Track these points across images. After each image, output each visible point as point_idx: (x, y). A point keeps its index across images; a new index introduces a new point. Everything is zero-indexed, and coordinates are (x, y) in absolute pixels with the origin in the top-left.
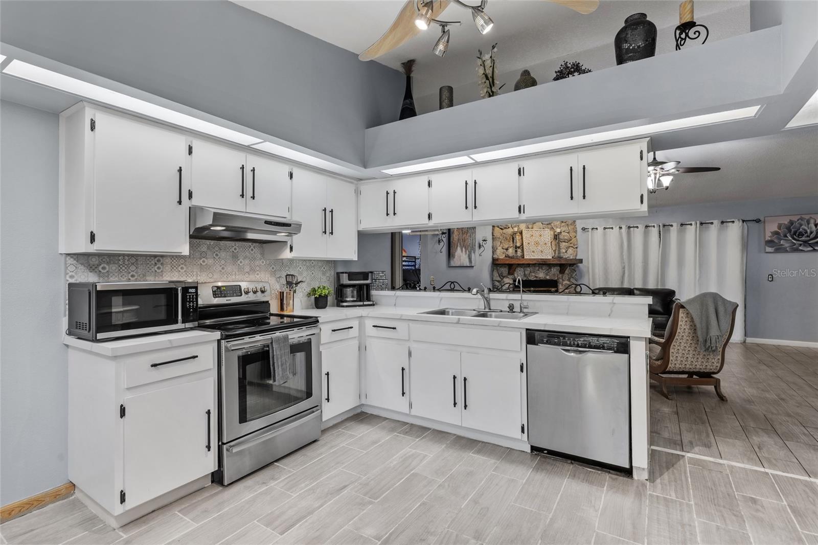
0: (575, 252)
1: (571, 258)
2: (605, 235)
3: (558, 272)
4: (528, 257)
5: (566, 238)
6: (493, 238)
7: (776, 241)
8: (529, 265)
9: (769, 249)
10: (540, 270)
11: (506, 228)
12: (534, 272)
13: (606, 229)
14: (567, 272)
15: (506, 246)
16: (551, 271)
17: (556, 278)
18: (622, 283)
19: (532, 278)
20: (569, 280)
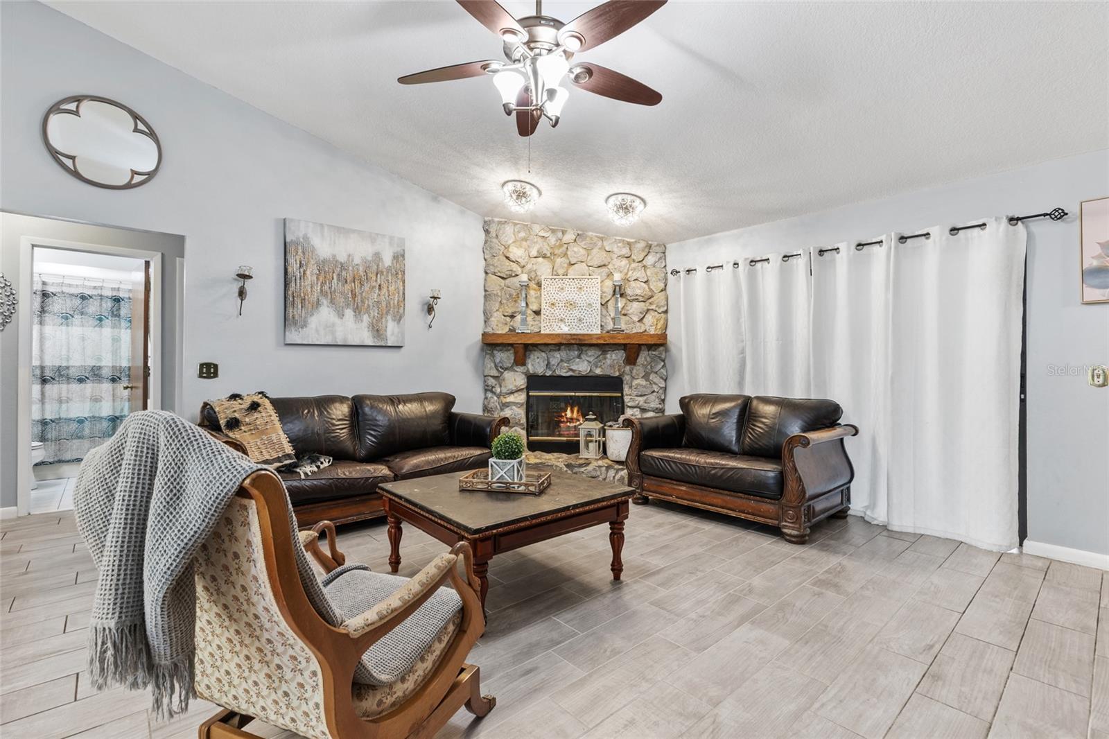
0: (662, 322)
1: (652, 333)
2: (709, 283)
3: (622, 362)
4: (548, 332)
5: (638, 292)
6: (485, 296)
8: (558, 346)
9: (1094, 294)
10: (584, 356)
11: (511, 276)
12: (568, 361)
14: (641, 360)
15: (509, 311)
16: (605, 358)
17: (617, 374)
18: (741, 383)
19: (563, 373)
20: (646, 377)
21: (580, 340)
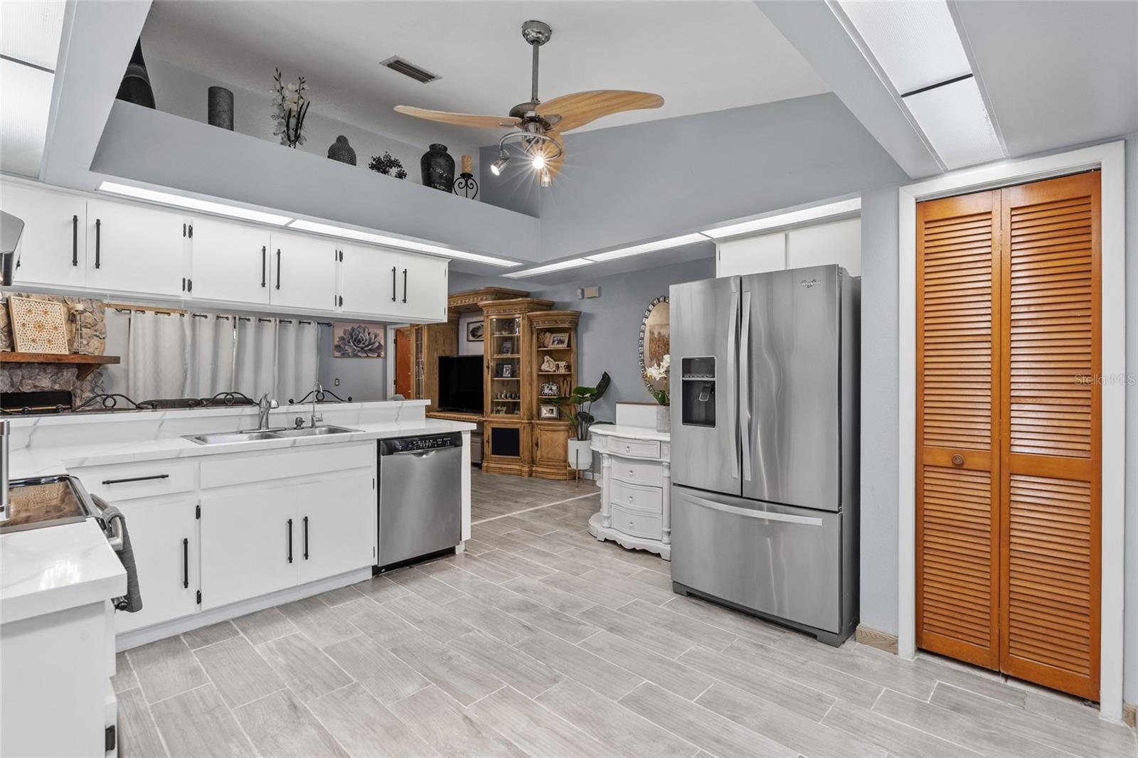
0: (102, 345)
1: (96, 354)
2: (156, 322)
3: (75, 378)
4: (24, 351)
5: (88, 320)
7: (342, 346)
8: (19, 365)
9: (337, 354)
10: (42, 374)
12: (30, 378)
13: (159, 314)
14: (88, 377)
16: (63, 375)
17: (71, 388)
18: (183, 392)
19: (27, 389)
20: (92, 391)
21: (58, 359)
